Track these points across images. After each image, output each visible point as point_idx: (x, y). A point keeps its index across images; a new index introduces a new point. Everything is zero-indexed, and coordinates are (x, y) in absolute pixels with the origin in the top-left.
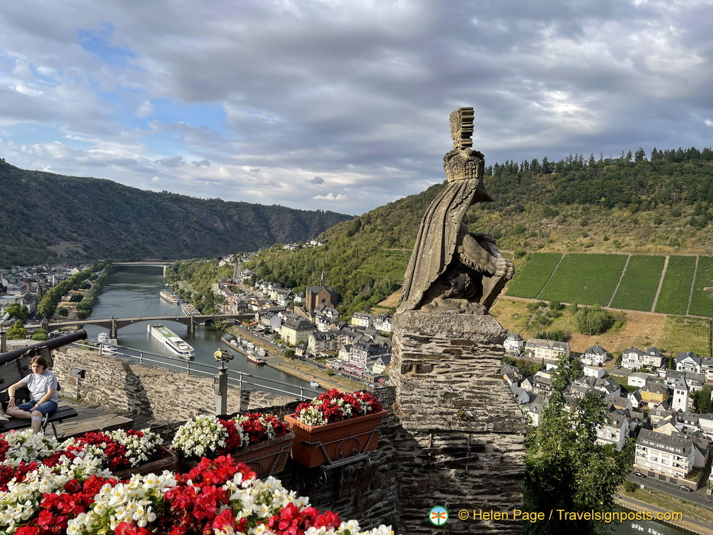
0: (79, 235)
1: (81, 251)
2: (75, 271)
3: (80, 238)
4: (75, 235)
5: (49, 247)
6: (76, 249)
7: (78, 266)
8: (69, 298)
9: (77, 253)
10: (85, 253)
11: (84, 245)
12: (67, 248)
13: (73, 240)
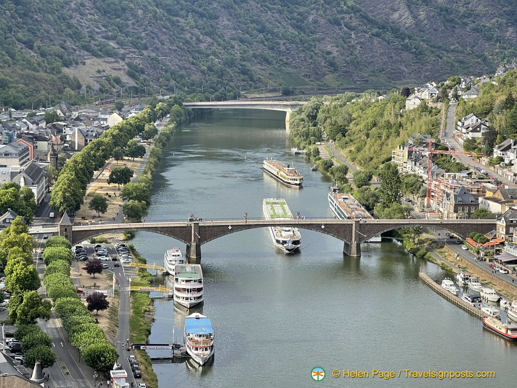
0: (121, 44)
1: (125, 79)
2: (114, 120)
3: (122, 51)
4: (112, 44)
5: (65, 70)
6: (115, 74)
7: (120, 110)
8: (107, 174)
9: (118, 81)
10: (132, 83)
11: (129, 65)
12: (99, 72)
13: (109, 54)
